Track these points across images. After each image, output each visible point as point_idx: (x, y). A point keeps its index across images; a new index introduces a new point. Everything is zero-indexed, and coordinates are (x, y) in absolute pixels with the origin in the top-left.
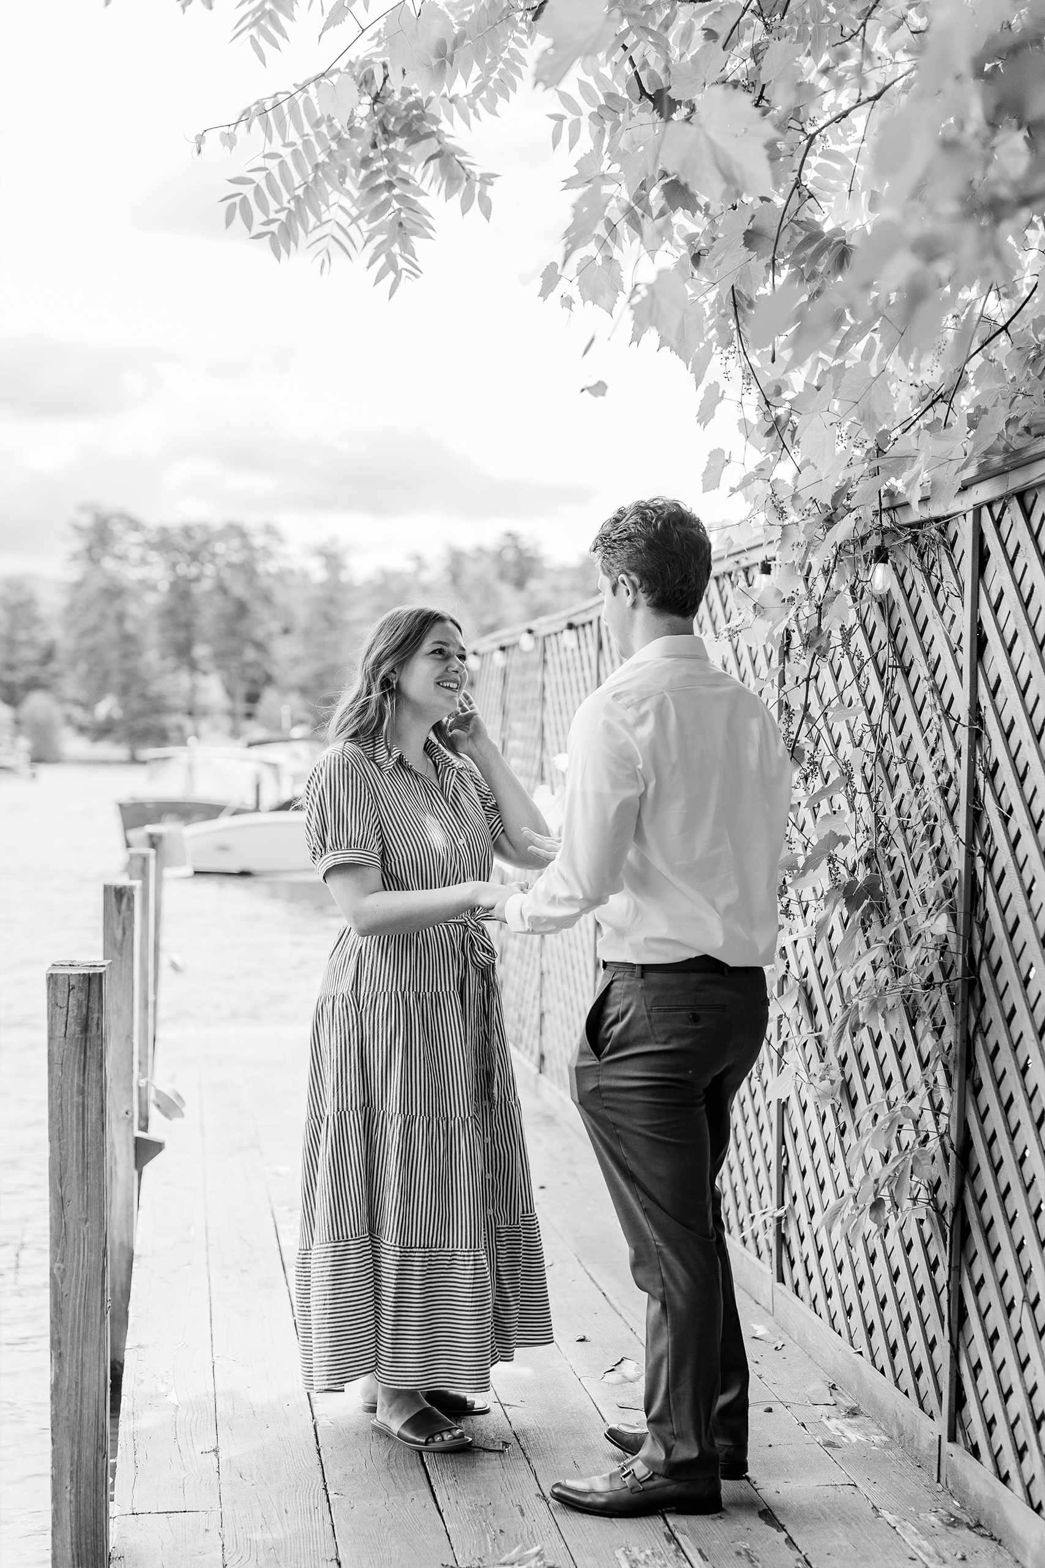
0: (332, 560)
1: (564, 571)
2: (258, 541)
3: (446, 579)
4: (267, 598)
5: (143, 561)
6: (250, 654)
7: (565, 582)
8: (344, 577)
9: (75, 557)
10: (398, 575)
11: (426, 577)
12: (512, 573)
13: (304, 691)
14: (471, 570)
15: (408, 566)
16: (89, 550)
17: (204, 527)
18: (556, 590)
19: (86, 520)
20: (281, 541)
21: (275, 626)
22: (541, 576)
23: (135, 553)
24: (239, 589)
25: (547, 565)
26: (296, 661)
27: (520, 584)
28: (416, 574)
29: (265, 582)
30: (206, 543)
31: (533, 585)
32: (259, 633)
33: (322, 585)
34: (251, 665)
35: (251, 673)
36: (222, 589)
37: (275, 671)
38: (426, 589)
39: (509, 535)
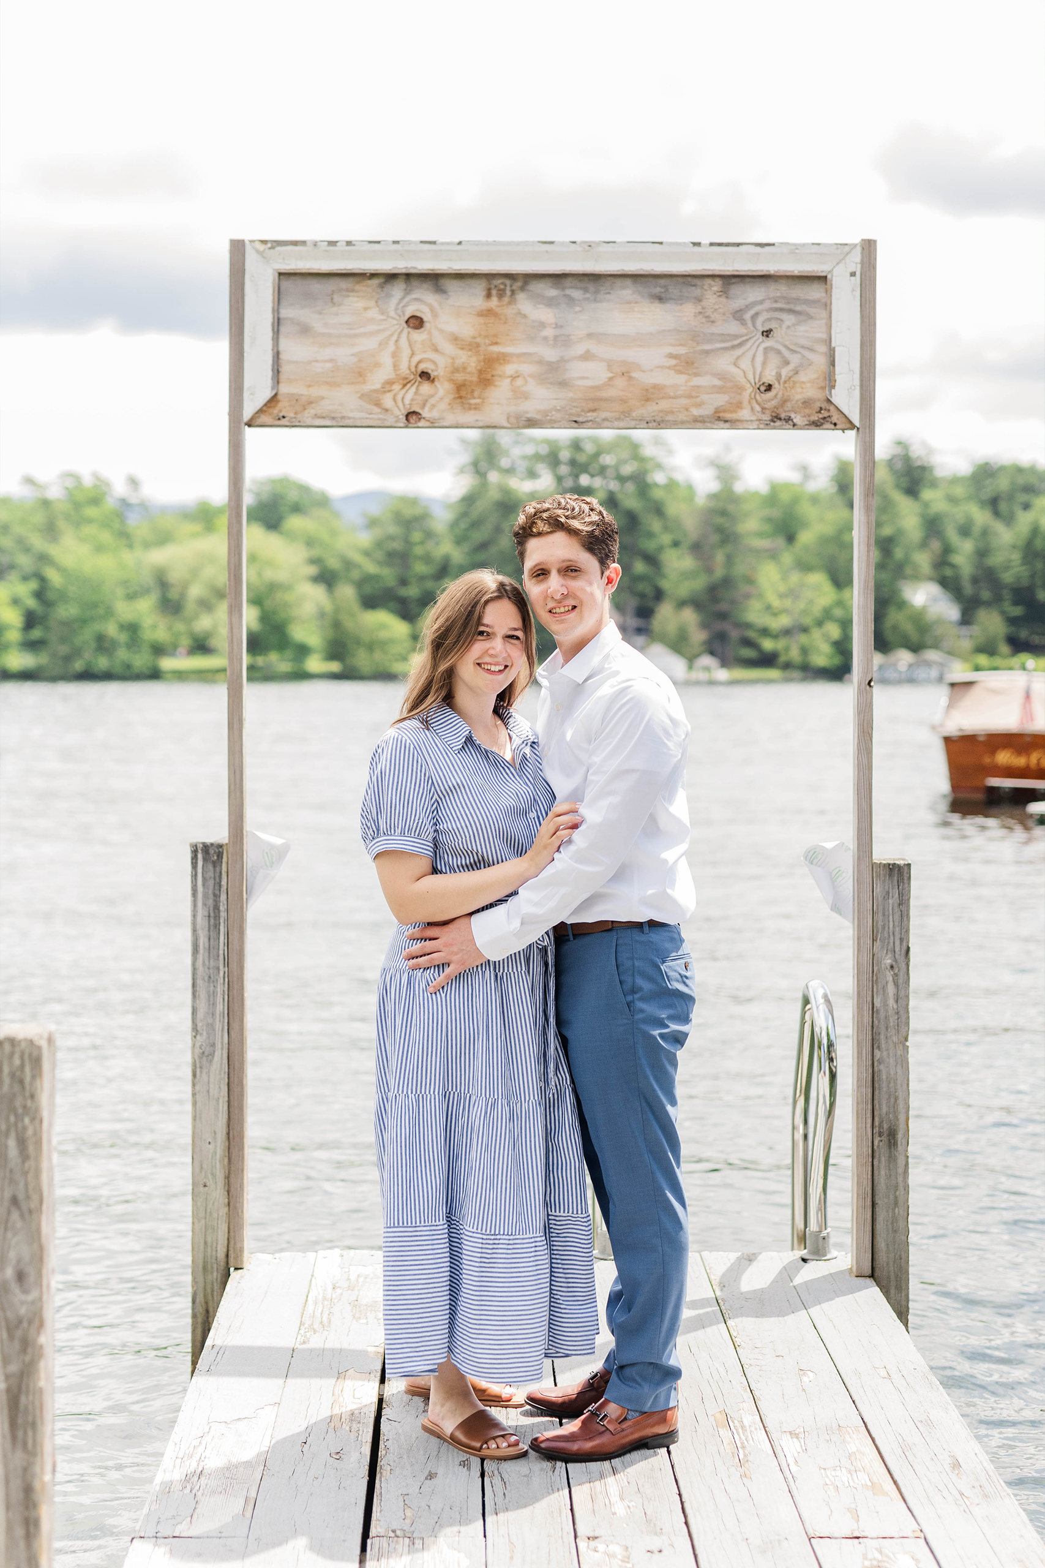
0: (726, 473)
1: (955, 480)
3: (834, 489)
4: (658, 510)
5: (532, 474)
6: (641, 567)
7: (959, 491)
8: (739, 488)
9: (461, 470)
10: (787, 486)
11: (813, 486)
12: (905, 482)
13: (695, 603)
15: (794, 477)
16: (475, 464)
18: (952, 500)
21: (666, 539)
22: (934, 486)
23: (522, 466)
24: (630, 501)
25: (939, 473)
26: (686, 575)
27: (913, 493)
28: (803, 484)
29: (657, 494)
30: (597, 455)
31: (927, 494)
32: (650, 545)
33: (713, 497)
34: (641, 579)
35: (641, 587)
36: (615, 502)
37: (665, 585)
38: (815, 499)
39: (899, 443)
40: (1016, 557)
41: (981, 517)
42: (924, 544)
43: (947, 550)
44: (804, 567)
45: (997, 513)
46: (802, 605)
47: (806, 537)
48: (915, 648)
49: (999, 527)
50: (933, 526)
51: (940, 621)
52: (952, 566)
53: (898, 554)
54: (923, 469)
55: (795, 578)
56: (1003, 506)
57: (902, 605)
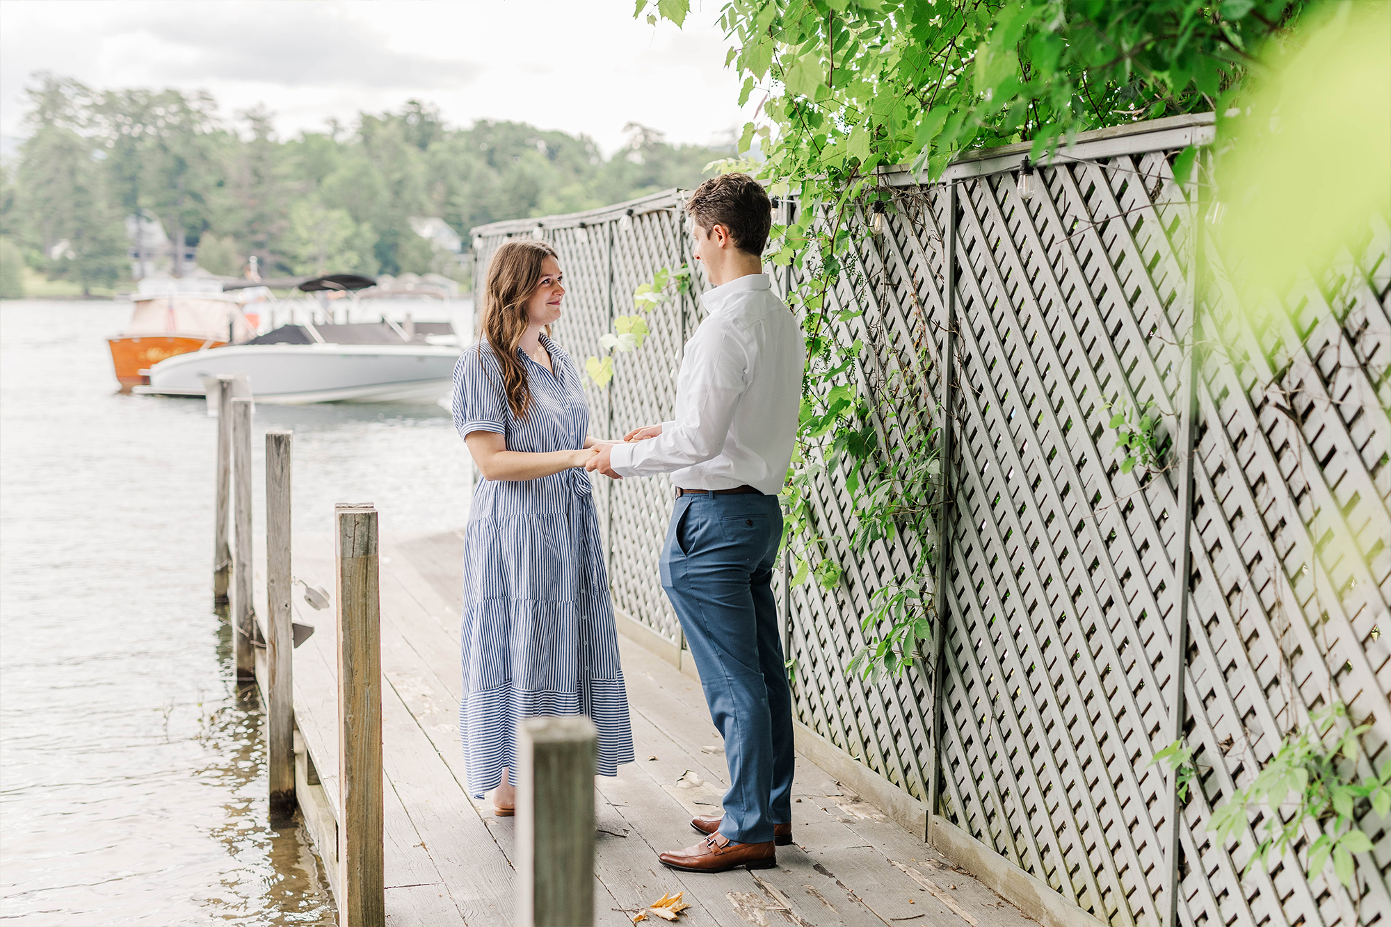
0: (260, 122)
1: (460, 134)
2: (194, 105)
3: (359, 139)
4: (203, 155)
5: (91, 122)
6: (189, 204)
7: (462, 143)
8: (271, 137)
9: (28, 118)
10: (317, 136)
11: (341, 138)
12: (416, 135)
13: (236, 234)
14: (381, 132)
15: (326, 129)
16: (42, 112)
17: (146, 93)
18: (454, 150)
19: (39, 86)
20: (215, 106)
21: (211, 180)
22: (440, 139)
23: (84, 115)
24: (177, 148)
25: (445, 128)
26: (229, 210)
27: (423, 145)
28: (333, 135)
29: (202, 142)
30: (148, 107)
31: (434, 146)
32: (197, 186)
33: (250, 144)
34: (189, 213)
35: (191, 220)
36: (163, 148)
37: (211, 219)
38: (341, 149)
39: (413, 103)
40: (505, 198)
41: (479, 165)
42: (430, 186)
43: (451, 192)
44: (330, 204)
45: (491, 163)
46: (326, 236)
47: (330, 180)
48: (420, 273)
49: (492, 174)
50: (439, 171)
51: (442, 250)
52: (453, 205)
53: (407, 195)
54: (432, 124)
55: (320, 213)
56: (498, 157)
57: (412, 235)
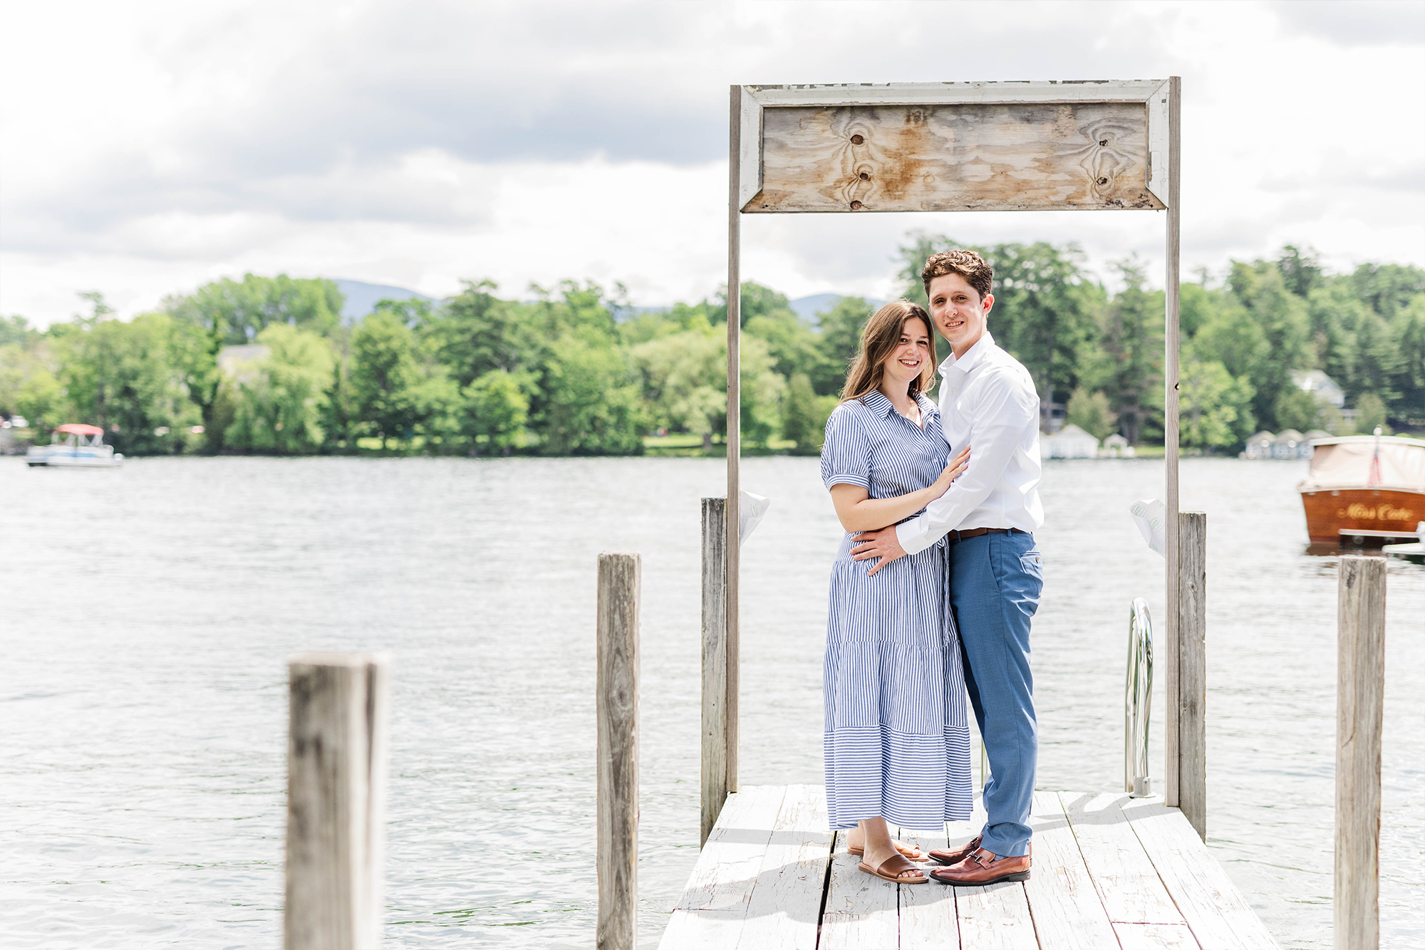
0: (1132, 273)
1: (1339, 281)
2: (1064, 257)
3: (1229, 288)
4: (1074, 309)
6: (1057, 358)
7: (1343, 290)
8: (1145, 288)
9: (901, 276)
10: (1188, 286)
11: (1210, 287)
12: (1294, 282)
13: (1106, 389)
14: (1258, 282)
17: (1018, 248)
18: (1336, 297)
19: (912, 244)
20: (1085, 259)
21: (1081, 333)
22: (1320, 285)
24: (1049, 302)
25: (1325, 274)
26: (1097, 365)
27: (1301, 291)
28: (1203, 283)
29: (1073, 294)
30: (1019, 261)
31: (1314, 293)
32: (1066, 339)
33: (1121, 296)
34: (1058, 367)
35: (1058, 375)
36: (1032, 301)
37: (1079, 374)
38: (1212, 299)
39: (1289, 248)
40: (1396, 347)
41: (1363, 312)
42: (1311, 337)
43: (1333, 342)
44: (1203, 357)
45: (1377, 310)
46: (1201, 390)
47: (1204, 332)
48: (1303, 429)
49: (1380, 321)
50: (1319, 321)
51: (1326, 405)
52: (1337, 356)
53: (1288, 345)
54: (1310, 270)
55: (1195, 367)
56: (1383, 303)
57: (1291, 390)
